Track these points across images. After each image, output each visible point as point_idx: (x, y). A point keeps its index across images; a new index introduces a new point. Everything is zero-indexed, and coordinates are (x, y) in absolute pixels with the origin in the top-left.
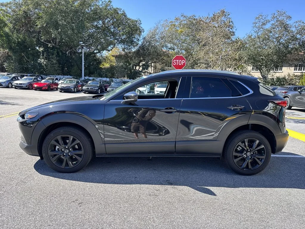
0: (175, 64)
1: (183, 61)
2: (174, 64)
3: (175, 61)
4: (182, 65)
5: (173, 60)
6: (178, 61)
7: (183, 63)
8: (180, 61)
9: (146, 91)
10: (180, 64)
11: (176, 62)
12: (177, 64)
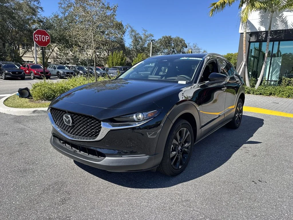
1: (46, 36)
2: (35, 39)
3: (36, 36)
4: (46, 41)
5: (35, 34)
6: (41, 37)
7: (46, 39)
8: (43, 37)
10: (44, 40)
11: (38, 37)
12: (40, 40)
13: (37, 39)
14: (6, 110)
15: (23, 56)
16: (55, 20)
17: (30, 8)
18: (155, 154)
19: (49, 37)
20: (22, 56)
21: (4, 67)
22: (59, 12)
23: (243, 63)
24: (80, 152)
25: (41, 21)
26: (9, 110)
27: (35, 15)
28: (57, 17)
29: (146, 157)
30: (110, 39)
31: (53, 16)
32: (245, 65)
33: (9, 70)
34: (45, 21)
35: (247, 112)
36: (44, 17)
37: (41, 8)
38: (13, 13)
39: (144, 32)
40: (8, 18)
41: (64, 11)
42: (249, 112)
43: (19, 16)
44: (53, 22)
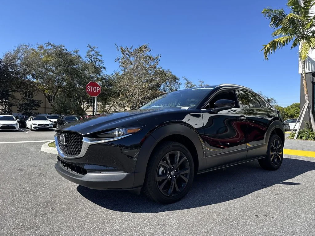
0: (90, 91)
1: (97, 88)
2: (88, 90)
3: (89, 87)
5: (87, 86)
6: (93, 88)
7: (97, 90)
8: (95, 88)
9: (17, 125)
10: (95, 91)
11: (90, 88)
12: (92, 91)
13: (89, 90)
14: (47, 149)
15: (87, 110)
16: (116, 77)
17: (95, 68)
18: (135, 172)
19: (100, 88)
20: (85, 111)
21: (66, 119)
22: (119, 70)
23: (306, 105)
24: (72, 171)
25: (104, 79)
26: (49, 149)
27: (99, 74)
28: (117, 74)
29: (125, 174)
30: (166, 92)
31: (114, 74)
32: (308, 108)
33: (69, 122)
34: (107, 78)
35: (302, 157)
36: (106, 75)
37: (104, 68)
38: (80, 73)
39: (200, 83)
40: (76, 77)
41: (124, 69)
42: (304, 157)
43: (85, 76)
44: (114, 79)
